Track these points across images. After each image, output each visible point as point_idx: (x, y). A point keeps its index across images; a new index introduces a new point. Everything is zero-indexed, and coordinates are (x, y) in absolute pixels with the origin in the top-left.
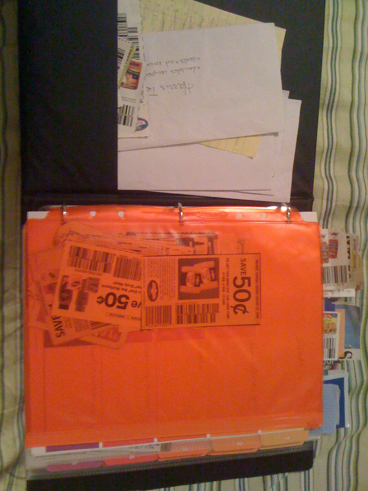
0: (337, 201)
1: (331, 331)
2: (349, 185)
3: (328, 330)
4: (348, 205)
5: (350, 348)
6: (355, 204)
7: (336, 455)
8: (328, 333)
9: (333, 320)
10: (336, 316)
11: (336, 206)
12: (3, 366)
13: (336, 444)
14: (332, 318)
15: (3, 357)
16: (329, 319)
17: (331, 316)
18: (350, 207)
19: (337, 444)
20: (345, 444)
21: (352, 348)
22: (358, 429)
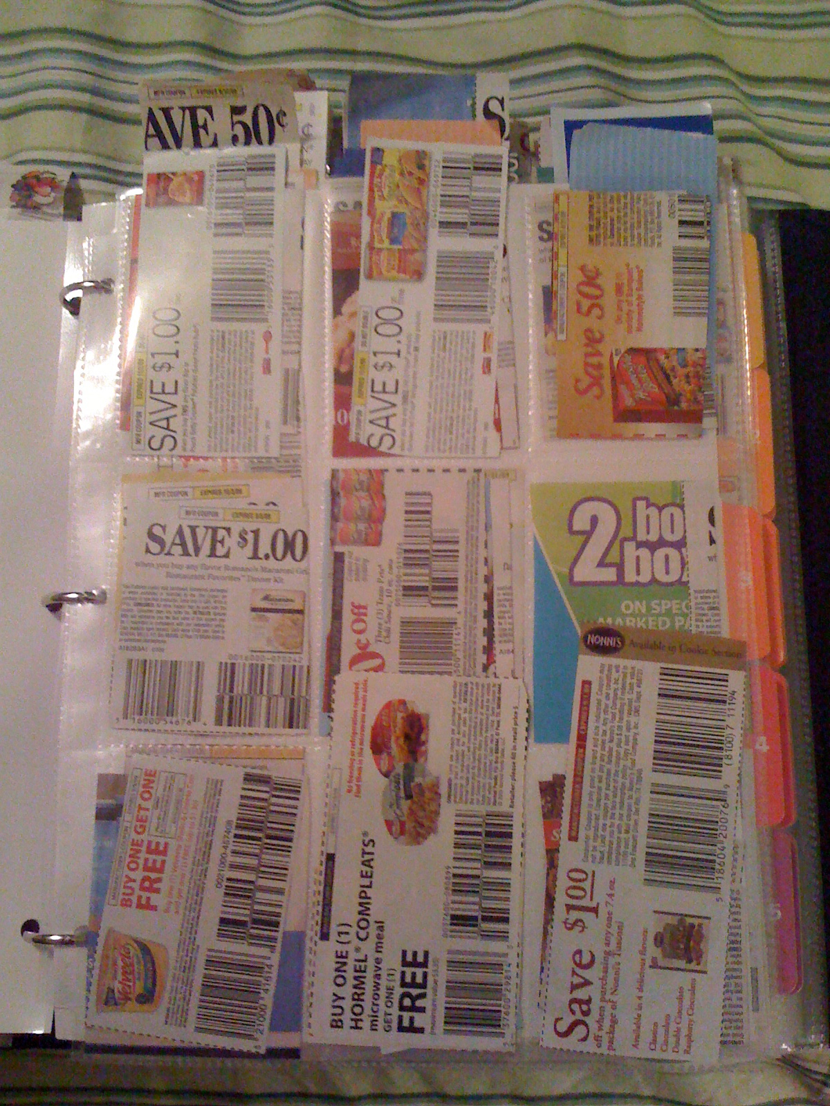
0: (72, 150)
1: (421, 167)
2: (31, 114)
3: (418, 173)
4: (84, 116)
5: (474, 104)
6: (85, 98)
7: (803, 143)
8: (428, 175)
9: (389, 159)
10: (377, 152)
11: (85, 152)
12: (515, 1098)
13: (766, 144)
14: (384, 162)
15: (489, 1097)
16: (387, 172)
17: (379, 167)
18: (92, 112)
19: (768, 139)
20: (771, 117)
21: (474, 98)
22: (726, 80)
